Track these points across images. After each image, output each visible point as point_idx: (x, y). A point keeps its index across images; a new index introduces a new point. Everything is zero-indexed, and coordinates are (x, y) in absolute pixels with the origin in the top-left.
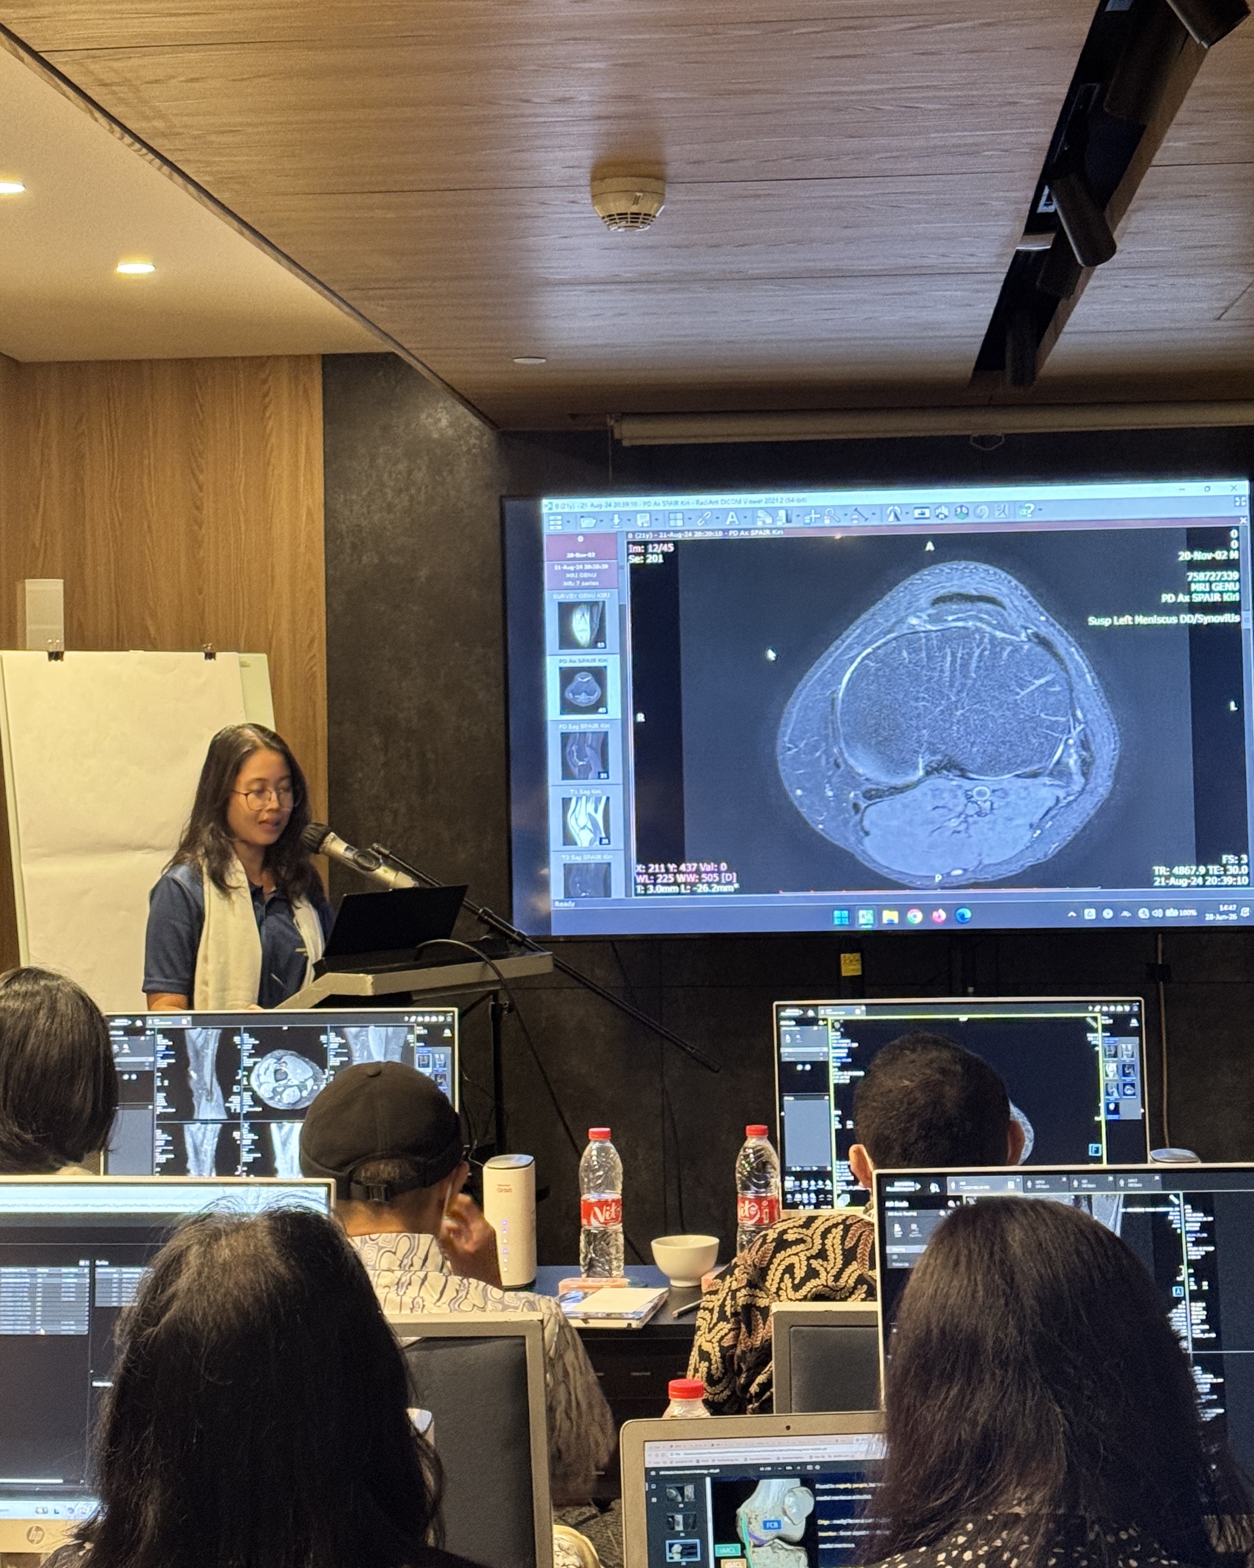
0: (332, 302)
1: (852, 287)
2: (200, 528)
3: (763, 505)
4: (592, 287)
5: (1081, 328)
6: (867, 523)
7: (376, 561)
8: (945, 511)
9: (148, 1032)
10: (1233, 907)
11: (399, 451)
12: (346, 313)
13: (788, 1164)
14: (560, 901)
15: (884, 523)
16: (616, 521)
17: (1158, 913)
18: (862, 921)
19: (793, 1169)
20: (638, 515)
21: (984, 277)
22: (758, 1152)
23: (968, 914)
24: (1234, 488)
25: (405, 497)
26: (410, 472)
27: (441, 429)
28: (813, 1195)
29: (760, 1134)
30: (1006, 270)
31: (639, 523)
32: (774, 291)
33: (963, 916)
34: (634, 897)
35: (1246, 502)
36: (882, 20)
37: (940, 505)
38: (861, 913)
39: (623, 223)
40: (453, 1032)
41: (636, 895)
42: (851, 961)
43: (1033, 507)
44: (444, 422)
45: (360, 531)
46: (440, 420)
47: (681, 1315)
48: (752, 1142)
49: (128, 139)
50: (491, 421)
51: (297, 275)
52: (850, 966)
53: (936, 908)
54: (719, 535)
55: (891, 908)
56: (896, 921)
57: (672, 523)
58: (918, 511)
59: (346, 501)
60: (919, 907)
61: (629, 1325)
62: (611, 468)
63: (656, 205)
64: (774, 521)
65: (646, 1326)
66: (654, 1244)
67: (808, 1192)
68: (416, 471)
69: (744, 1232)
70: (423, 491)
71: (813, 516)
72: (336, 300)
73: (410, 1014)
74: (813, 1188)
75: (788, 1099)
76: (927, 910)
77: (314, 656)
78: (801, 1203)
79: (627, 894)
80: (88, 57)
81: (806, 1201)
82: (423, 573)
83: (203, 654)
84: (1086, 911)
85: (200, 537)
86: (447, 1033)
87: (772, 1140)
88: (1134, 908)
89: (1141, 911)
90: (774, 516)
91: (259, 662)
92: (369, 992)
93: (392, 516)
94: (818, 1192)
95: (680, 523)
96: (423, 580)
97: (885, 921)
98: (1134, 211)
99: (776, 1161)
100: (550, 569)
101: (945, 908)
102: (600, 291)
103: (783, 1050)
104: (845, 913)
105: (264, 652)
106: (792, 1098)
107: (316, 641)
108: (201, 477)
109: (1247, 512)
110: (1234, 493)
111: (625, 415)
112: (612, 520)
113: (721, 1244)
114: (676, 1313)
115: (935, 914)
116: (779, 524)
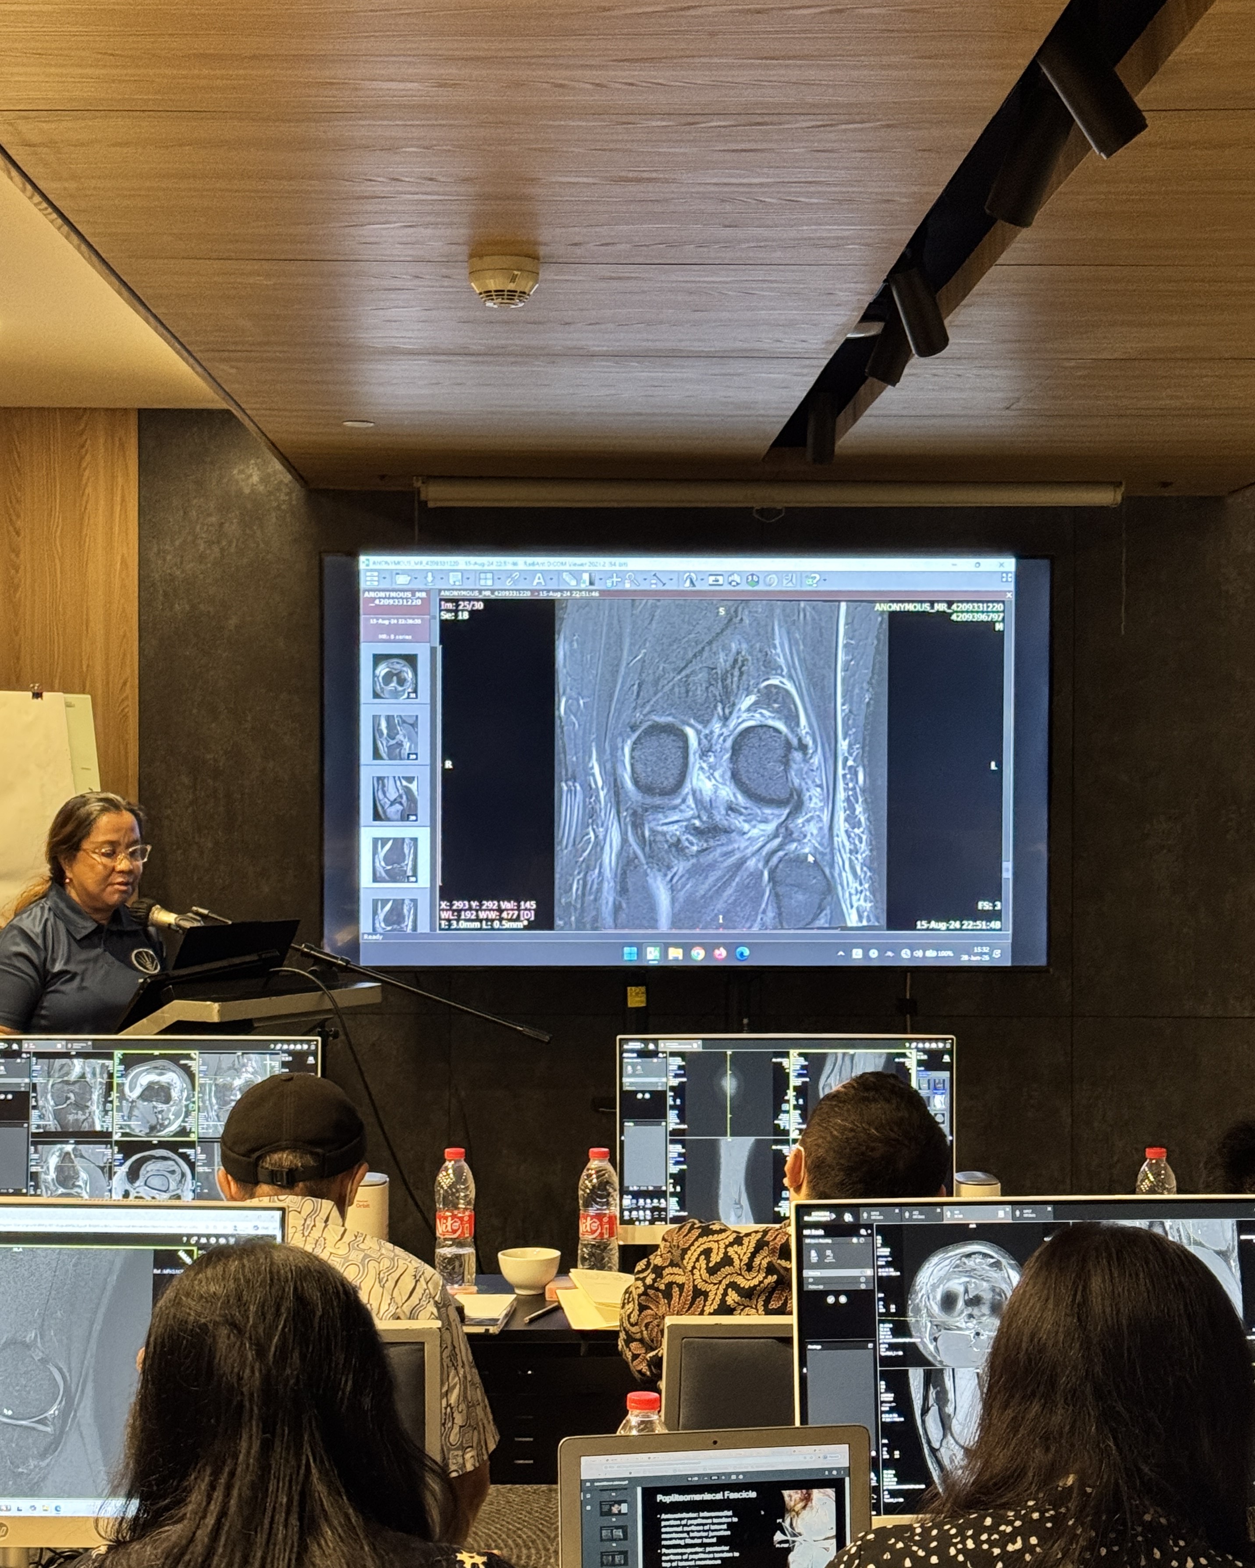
0: (187, 363)
1: (683, 367)
2: (17, 572)
3: (567, 568)
4: (437, 358)
5: (881, 412)
6: (665, 588)
7: (187, 607)
8: (737, 578)
9: (24, 1055)
10: (986, 949)
11: (212, 505)
12: (197, 373)
13: (626, 1184)
14: (369, 934)
15: (681, 588)
16: (430, 578)
17: (919, 954)
18: (649, 957)
19: (631, 1189)
20: (451, 574)
21: (807, 362)
22: (600, 1172)
23: (747, 952)
24: (1001, 565)
25: (216, 549)
26: (221, 525)
27: (253, 485)
28: (648, 1212)
29: (602, 1156)
30: (831, 356)
31: (451, 582)
32: (608, 367)
33: (742, 954)
34: (438, 932)
35: (1011, 578)
36: (788, 117)
37: (732, 573)
38: (649, 949)
39: (500, 300)
40: (316, 1059)
41: (441, 929)
42: (637, 994)
43: (818, 577)
44: (255, 479)
45: (173, 580)
46: (251, 475)
47: (532, 1321)
48: (594, 1164)
49: (37, 198)
50: (302, 477)
51: (161, 335)
52: (636, 998)
53: (717, 946)
54: (527, 595)
55: (676, 945)
56: (681, 958)
57: (482, 582)
58: (712, 578)
59: (159, 551)
60: (702, 945)
61: (487, 1330)
62: (416, 527)
63: (531, 283)
64: (578, 583)
65: (502, 1331)
66: (500, 1255)
67: (644, 1209)
68: (227, 525)
69: (586, 1246)
70: (234, 545)
71: (615, 579)
72: (191, 360)
73: (276, 1042)
74: (648, 1206)
75: (629, 1124)
76: (709, 949)
77: (127, 698)
78: (638, 1219)
79: (432, 928)
80: (19, 118)
81: (642, 1218)
82: (233, 622)
83: (30, 694)
84: (855, 951)
85: (16, 581)
86: (311, 1060)
87: (613, 1161)
88: (897, 949)
89: (904, 951)
90: (578, 579)
91: (83, 702)
92: (216, 1019)
93: (203, 567)
94: (653, 1210)
95: (490, 582)
96: (232, 628)
97: (671, 957)
98: (965, 306)
99: (616, 1179)
100: (367, 622)
101: (726, 946)
102: (444, 362)
103: (625, 1080)
104: (635, 949)
105: (89, 693)
106: (631, 1124)
107: (128, 684)
108: (19, 523)
109: (1012, 587)
110: (1002, 569)
111: (430, 478)
112: (426, 578)
113: (562, 1256)
114: (527, 1319)
115: (717, 952)
116: (583, 586)
